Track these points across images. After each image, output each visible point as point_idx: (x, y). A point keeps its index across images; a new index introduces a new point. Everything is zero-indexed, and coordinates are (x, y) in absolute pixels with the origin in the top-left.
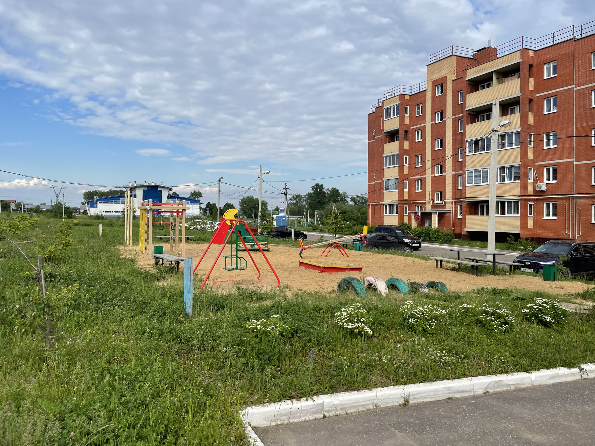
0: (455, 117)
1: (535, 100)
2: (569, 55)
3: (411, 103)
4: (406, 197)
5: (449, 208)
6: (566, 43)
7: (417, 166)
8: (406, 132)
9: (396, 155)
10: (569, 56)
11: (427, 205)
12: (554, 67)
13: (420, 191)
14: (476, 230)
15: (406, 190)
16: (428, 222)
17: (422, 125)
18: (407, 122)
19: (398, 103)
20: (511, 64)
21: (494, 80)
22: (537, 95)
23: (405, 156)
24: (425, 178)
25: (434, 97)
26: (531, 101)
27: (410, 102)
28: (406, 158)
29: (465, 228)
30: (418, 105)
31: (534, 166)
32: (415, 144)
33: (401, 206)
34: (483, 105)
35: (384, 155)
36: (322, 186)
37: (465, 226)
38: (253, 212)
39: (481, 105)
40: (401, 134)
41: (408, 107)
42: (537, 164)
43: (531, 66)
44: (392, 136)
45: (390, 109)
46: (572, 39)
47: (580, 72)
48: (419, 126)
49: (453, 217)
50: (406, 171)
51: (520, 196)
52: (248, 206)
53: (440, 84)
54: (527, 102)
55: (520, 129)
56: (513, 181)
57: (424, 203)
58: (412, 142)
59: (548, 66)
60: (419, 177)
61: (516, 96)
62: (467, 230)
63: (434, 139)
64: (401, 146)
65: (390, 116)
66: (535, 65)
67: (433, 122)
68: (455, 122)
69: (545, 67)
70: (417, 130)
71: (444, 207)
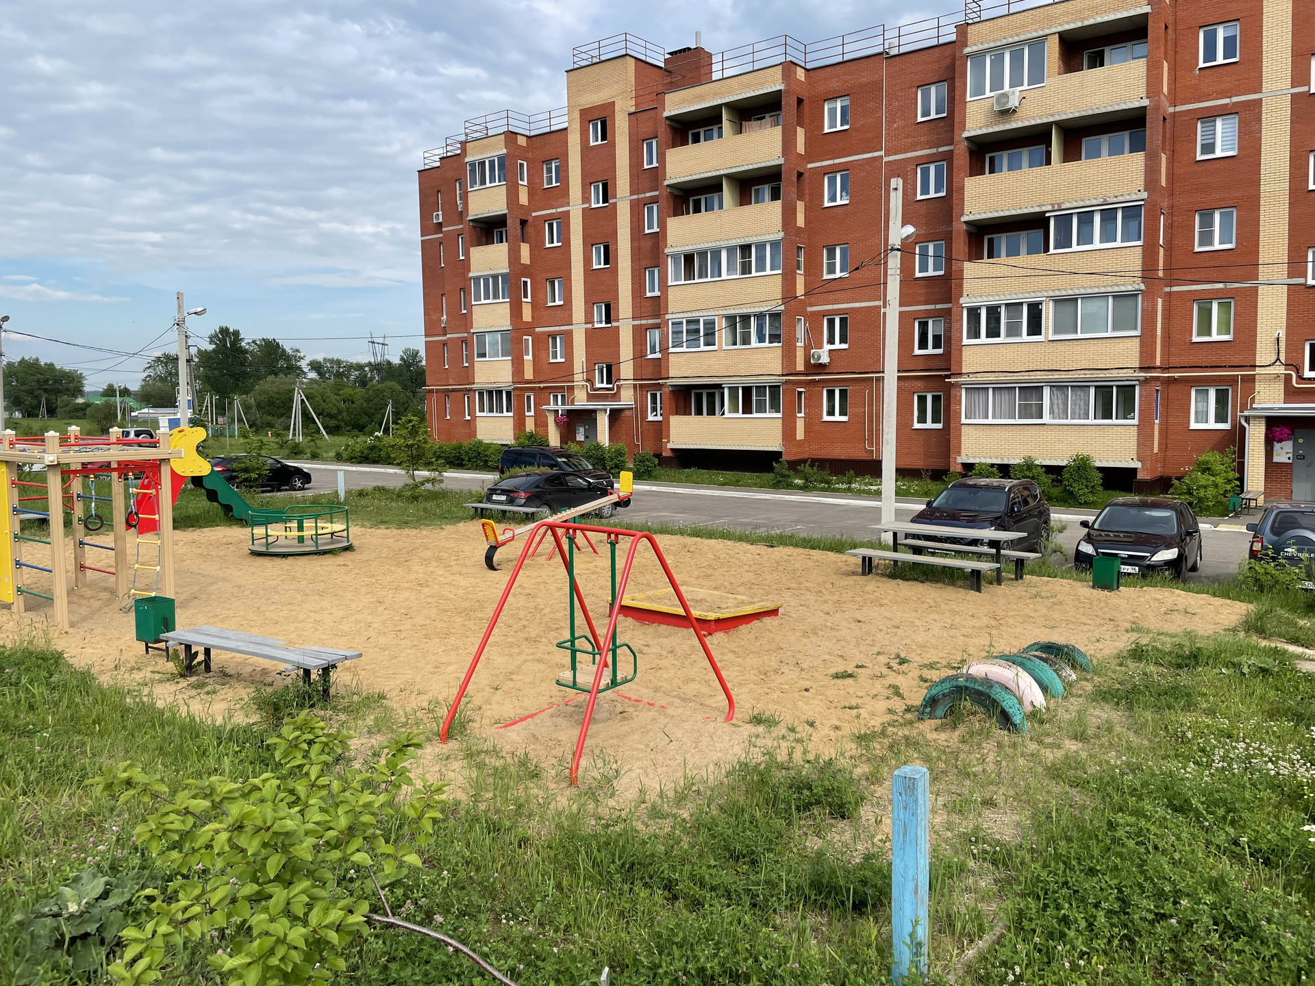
0: (635, 197)
1: (806, 175)
2: (875, 87)
3: (530, 155)
4: (529, 374)
5: (627, 398)
6: (869, 60)
7: (550, 304)
8: (523, 223)
9: (503, 275)
10: (874, 89)
11: (576, 392)
12: (844, 110)
13: (559, 360)
14: (692, 447)
15: (528, 358)
16: (582, 430)
17: (559, 210)
18: (524, 199)
19: (501, 153)
20: (761, 92)
21: (726, 124)
22: (810, 166)
23: (523, 279)
24: (572, 330)
25: (585, 148)
26: (800, 175)
27: (528, 152)
28: (525, 283)
29: (668, 442)
30: (548, 161)
31: (804, 314)
32: (544, 253)
33: (519, 396)
34: (703, 176)
35: (471, 275)
36: (236, 333)
37: (668, 437)
38: (44, 400)
39: (698, 177)
40: (513, 225)
41: (525, 163)
42: (809, 309)
43: (800, 101)
44: (489, 229)
45: (482, 164)
46: (881, 54)
47: (895, 126)
48: (554, 211)
49: (637, 418)
50: (527, 315)
51: (783, 375)
52: (23, 384)
53: (600, 119)
54: (795, 179)
55: (781, 235)
56: (766, 344)
57: (571, 389)
58: (537, 247)
59: (832, 106)
60: (557, 328)
61: (772, 163)
62: (673, 447)
63: (588, 244)
64: (514, 255)
65: (483, 182)
66: (806, 101)
67: (587, 205)
68: (637, 209)
69: (826, 107)
70: (549, 219)
71: (616, 397)
